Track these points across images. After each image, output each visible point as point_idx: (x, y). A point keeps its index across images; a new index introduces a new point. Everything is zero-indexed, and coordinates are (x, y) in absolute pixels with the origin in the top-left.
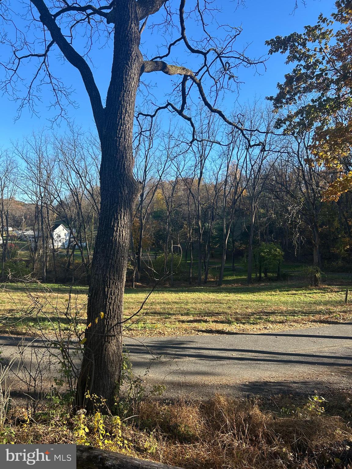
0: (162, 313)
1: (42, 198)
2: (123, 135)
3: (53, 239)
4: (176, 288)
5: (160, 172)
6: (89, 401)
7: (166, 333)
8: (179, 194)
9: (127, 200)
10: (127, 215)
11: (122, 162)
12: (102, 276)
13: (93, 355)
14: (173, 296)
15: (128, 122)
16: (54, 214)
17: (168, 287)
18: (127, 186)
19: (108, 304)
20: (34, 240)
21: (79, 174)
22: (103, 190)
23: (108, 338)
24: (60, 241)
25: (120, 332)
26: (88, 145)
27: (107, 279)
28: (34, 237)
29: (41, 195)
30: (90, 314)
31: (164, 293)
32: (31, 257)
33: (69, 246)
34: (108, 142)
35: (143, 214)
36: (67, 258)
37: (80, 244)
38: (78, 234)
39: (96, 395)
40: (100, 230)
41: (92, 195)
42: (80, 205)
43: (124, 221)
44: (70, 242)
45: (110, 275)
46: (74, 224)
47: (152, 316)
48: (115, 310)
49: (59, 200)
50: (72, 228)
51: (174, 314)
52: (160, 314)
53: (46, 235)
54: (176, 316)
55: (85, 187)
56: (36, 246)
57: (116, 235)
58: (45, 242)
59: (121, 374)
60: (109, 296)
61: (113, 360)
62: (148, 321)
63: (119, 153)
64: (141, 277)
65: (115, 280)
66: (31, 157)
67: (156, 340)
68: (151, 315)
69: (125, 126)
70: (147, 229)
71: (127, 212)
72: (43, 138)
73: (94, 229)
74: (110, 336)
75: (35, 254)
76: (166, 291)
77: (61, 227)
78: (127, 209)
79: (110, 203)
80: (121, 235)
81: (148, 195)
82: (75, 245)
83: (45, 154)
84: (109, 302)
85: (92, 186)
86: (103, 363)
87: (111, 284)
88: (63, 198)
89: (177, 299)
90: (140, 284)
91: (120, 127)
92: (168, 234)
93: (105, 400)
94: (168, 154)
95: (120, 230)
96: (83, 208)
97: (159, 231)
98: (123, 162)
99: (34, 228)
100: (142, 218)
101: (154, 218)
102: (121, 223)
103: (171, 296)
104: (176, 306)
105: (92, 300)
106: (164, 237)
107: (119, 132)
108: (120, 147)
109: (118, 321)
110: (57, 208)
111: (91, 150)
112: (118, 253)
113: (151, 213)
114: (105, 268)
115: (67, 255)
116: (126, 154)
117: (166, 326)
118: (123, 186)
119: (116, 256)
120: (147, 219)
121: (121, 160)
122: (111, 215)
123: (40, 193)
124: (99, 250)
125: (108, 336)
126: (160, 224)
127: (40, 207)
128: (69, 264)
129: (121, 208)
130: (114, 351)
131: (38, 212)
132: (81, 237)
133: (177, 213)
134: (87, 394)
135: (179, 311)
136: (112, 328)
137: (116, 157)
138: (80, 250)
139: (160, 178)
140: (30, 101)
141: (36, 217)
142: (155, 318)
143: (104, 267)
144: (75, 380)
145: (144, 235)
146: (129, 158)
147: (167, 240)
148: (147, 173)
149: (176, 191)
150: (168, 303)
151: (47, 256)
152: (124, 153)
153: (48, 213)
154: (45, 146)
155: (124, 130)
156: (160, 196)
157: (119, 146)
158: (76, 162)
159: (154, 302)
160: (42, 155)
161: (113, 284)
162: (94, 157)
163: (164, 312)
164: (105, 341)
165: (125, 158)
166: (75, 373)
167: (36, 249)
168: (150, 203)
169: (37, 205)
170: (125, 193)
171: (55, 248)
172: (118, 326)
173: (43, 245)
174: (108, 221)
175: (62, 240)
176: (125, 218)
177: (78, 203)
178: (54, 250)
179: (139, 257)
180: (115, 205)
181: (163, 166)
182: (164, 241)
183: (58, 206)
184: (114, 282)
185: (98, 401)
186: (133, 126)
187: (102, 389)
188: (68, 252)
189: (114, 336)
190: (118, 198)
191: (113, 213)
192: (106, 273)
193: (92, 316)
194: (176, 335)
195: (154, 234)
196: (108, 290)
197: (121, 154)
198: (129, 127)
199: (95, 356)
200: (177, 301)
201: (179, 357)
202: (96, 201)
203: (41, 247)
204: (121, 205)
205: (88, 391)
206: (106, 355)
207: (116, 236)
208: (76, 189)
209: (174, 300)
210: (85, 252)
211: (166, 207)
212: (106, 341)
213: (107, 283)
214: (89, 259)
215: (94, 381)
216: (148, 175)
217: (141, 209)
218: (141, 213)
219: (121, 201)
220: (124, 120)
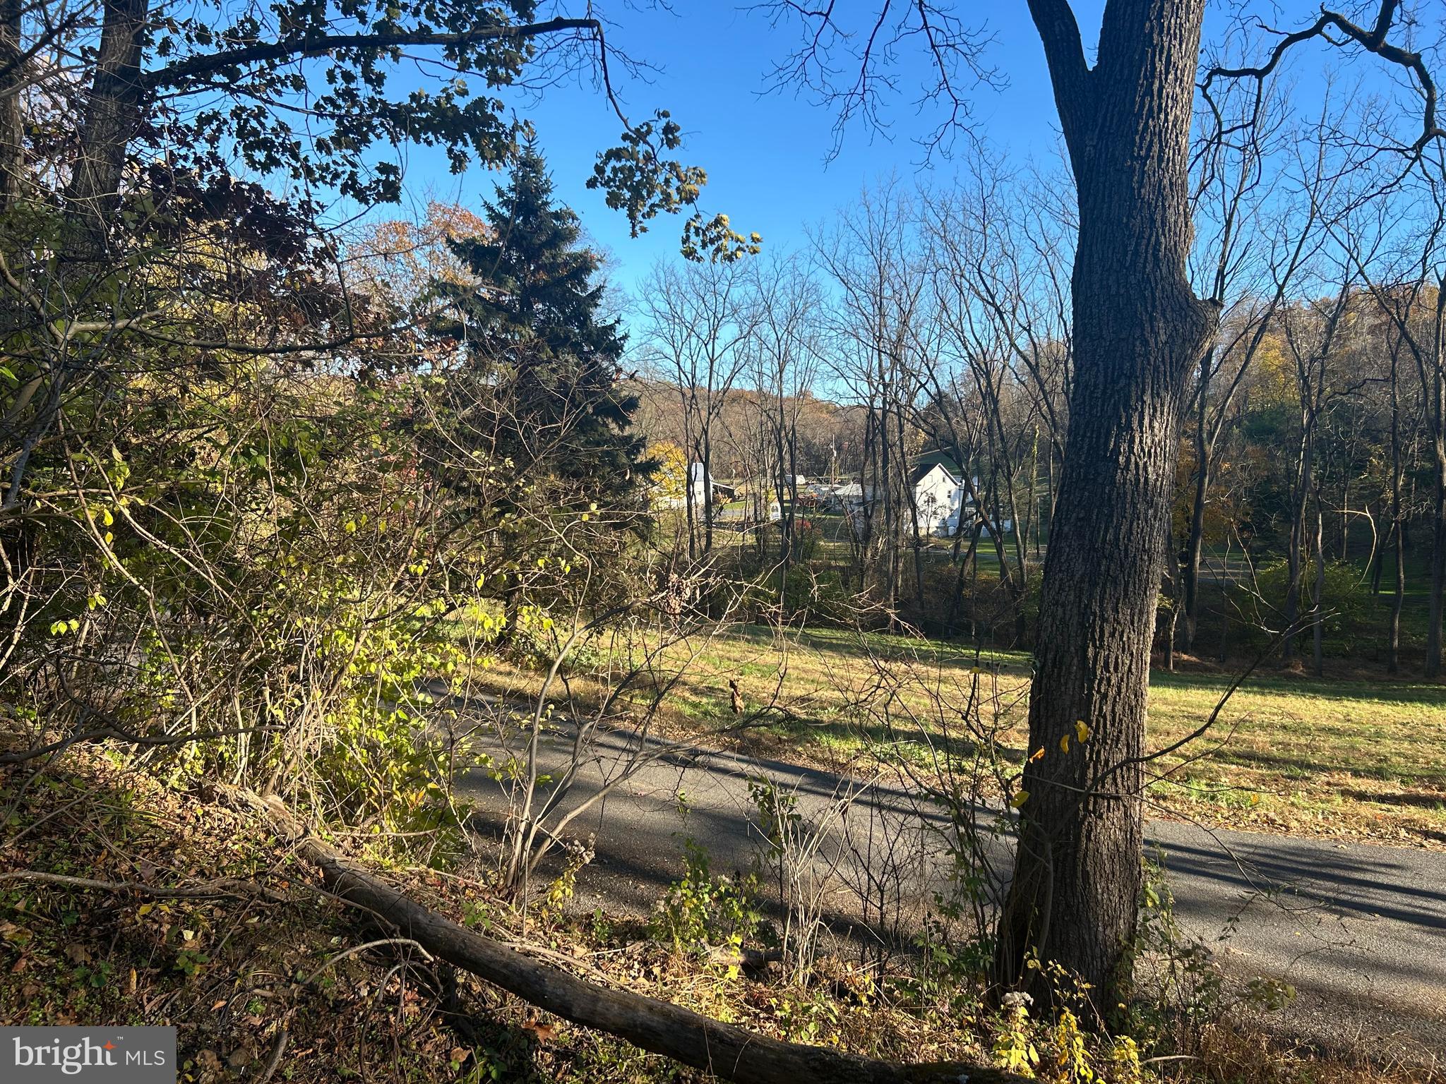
0: (1276, 760)
1: (885, 386)
2: (1156, 148)
3: (914, 508)
4: (1333, 680)
5: (1278, 270)
6: (1035, 979)
7: (1294, 824)
8: (1355, 345)
9: (1164, 364)
10: (1162, 413)
11: (1149, 240)
12: (1075, 611)
13: (1049, 846)
14: (1322, 707)
15: (1175, 100)
16: (917, 434)
17: (1301, 678)
18: (1165, 317)
19: (1096, 697)
20: (862, 509)
21: (993, 304)
22: (1084, 338)
23: (1095, 803)
24: (935, 513)
25: (1137, 790)
26: (1027, 209)
27: (1094, 621)
28: (863, 501)
29: (882, 377)
30: (1039, 723)
31: (1283, 695)
32: (854, 558)
33: (960, 529)
34: (1102, 179)
35: (1209, 423)
36: (956, 564)
37: (993, 525)
38: (989, 491)
39: (1059, 967)
40: (1071, 466)
41: (1034, 369)
42: (996, 401)
43: (1153, 435)
44: (963, 517)
45: (1102, 609)
46: (976, 461)
47: (1237, 764)
48: (1121, 720)
49: (933, 390)
50: (973, 475)
51: (1323, 769)
52: (1268, 761)
53: (894, 495)
54: (1332, 776)
55: (1012, 345)
56: (869, 527)
57: (1125, 479)
58: (893, 516)
59: (1140, 918)
60: (1099, 672)
61: (1113, 873)
62: (1223, 779)
63: (1140, 210)
64: (1196, 638)
65: (1119, 623)
66: (857, 268)
67: (1255, 842)
68: (1236, 760)
69: (1162, 116)
70: (1223, 475)
71: (1162, 405)
72: (892, 206)
73: (1038, 475)
74: (1103, 798)
75: (865, 548)
76: (1293, 690)
77: (937, 473)
78: (1163, 394)
79: (1106, 376)
80: (1142, 480)
81: (1227, 358)
82: (979, 526)
83: (895, 256)
84: (1099, 691)
85: (1036, 340)
86: (1080, 875)
87: (1107, 635)
88: (944, 383)
89: (1338, 720)
90: (1194, 659)
91: (1147, 122)
92: (1303, 490)
93: (1087, 986)
94: (1313, 203)
95: (1137, 464)
96: (1005, 411)
97: (1269, 480)
98: (1153, 239)
99: (863, 475)
100: (1205, 435)
101: (1251, 436)
102: (1141, 442)
103: (1311, 707)
104: (1333, 740)
105: (1045, 681)
106: (1288, 503)
107: (1142, 138)
108: (1143, 191)
109: (1128, 753)
110: (927, 415)
111: (1034, 227)
112: (1129, 540)
113: (1237, 421)
114: (1086, 586)
115: (954, 556)
116: (1165, 211)
117: (1293, 804)
118: (1152, 320)
119: (1122, 548)
120: (1224, 439)
121: (1146, 236)
122: (1110, 417)
123: (880, 371)
124: (1066, 529)
125: (1096, 796)
126: (1272, 457)
127: (879, 412)
128: (962, 584)
129: (1143, 392)
130: (1116, 844)
131: (874, 429)
132: (996, 501)
133: (1344, 416)
134: (1032, 957)
135: (1346, 761)
136: (1108, 773)
137: (1127, 224)
138: (995, 541)
139: (1280, 293)
140: (868, 96)
141: (869, 443)
142: (1249, 773)
143: (1082, 581)
144: (995, 912)
145: (1210, 497)
146: (1176, 222)
147: (1299, 513)
148: (1226, 281)
149: (1339, 337)
150: (1303, 730)
151: (897, 558)
152: (1156, 207)
153: (901, 431)
154: (896, 231)
155: (1160, 131)
156: (1276, 358)
157: (1141, 185)
158: (988, 270)
159: (1243, 721)
160: (888, 259)
161: (1112, 635)
162: (1042, 245)
163: (1286, 755)
164: (1086, 808)
165: (1159, 223)
166: (994, 890)
167: (868, 536)
168: (1235, 384)
169: (872, 408)
170: (1157, 344)
171: (922, 533)
172: (1129, 769)
173: (888, 523)
174: (1098, 438)
175: (939, 511)
176: (1156, 425)
177: (990, 397)
178: (917, 541)
179: (1189, 572)
180: (1123, 382)
181: (1293, 251)
182: (1289, 517)
183: (928, 409)
184: (1115, 629)
185: (1066, 983)
186: (1192, 116)
187: (1077, 954)
188: (957, 546)
189: (1117, 799)
190: (1133, 359)
191: (1116, 408)
192: (1090, 601)
193: (1046, 729)
194: (1333, 836)
195: (1249, 491)
196: (1096, 655)
197: (1146, 212)
198: (1176, 117)
199: (1054, 851)
200: (1338, 725)
201: (1344, 909)
202: (1047, 388)
203: (881, 531)
204: (1144, 383)
205: (1035, 949)
206: (1090, 853)
207: (1125, 483)
208: (984, 355)
209: (1324, 722)
210: (1009, 549)
211: (1297, 397)
212: (1090, 812)
213: (1094, 631)
214: (1021, 568)
215: (1052, 925)
216: (1230, 287)
217: (1202, 407)
218: (1202, 418)
219: (1143, 369)
220: (1160, 97)
